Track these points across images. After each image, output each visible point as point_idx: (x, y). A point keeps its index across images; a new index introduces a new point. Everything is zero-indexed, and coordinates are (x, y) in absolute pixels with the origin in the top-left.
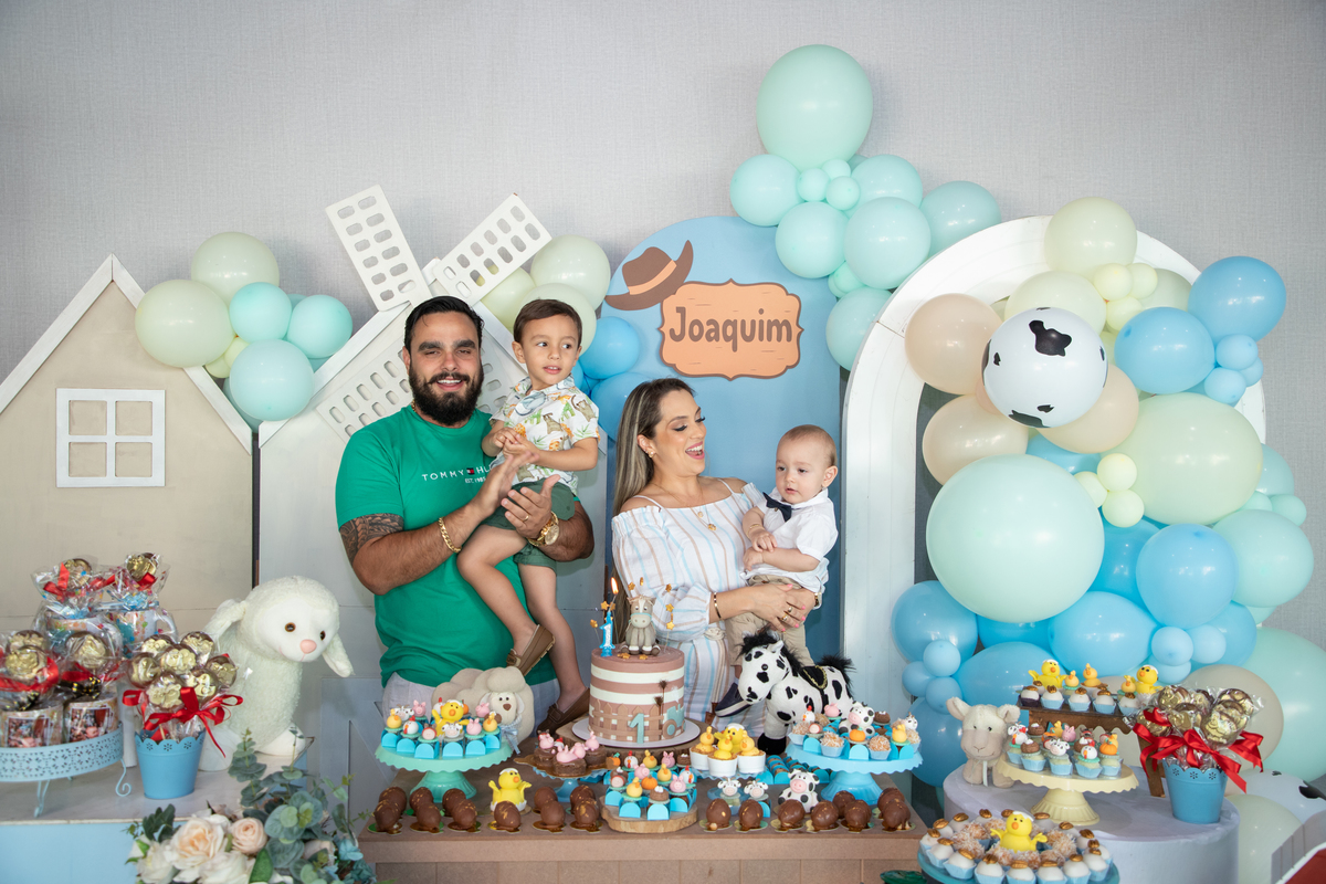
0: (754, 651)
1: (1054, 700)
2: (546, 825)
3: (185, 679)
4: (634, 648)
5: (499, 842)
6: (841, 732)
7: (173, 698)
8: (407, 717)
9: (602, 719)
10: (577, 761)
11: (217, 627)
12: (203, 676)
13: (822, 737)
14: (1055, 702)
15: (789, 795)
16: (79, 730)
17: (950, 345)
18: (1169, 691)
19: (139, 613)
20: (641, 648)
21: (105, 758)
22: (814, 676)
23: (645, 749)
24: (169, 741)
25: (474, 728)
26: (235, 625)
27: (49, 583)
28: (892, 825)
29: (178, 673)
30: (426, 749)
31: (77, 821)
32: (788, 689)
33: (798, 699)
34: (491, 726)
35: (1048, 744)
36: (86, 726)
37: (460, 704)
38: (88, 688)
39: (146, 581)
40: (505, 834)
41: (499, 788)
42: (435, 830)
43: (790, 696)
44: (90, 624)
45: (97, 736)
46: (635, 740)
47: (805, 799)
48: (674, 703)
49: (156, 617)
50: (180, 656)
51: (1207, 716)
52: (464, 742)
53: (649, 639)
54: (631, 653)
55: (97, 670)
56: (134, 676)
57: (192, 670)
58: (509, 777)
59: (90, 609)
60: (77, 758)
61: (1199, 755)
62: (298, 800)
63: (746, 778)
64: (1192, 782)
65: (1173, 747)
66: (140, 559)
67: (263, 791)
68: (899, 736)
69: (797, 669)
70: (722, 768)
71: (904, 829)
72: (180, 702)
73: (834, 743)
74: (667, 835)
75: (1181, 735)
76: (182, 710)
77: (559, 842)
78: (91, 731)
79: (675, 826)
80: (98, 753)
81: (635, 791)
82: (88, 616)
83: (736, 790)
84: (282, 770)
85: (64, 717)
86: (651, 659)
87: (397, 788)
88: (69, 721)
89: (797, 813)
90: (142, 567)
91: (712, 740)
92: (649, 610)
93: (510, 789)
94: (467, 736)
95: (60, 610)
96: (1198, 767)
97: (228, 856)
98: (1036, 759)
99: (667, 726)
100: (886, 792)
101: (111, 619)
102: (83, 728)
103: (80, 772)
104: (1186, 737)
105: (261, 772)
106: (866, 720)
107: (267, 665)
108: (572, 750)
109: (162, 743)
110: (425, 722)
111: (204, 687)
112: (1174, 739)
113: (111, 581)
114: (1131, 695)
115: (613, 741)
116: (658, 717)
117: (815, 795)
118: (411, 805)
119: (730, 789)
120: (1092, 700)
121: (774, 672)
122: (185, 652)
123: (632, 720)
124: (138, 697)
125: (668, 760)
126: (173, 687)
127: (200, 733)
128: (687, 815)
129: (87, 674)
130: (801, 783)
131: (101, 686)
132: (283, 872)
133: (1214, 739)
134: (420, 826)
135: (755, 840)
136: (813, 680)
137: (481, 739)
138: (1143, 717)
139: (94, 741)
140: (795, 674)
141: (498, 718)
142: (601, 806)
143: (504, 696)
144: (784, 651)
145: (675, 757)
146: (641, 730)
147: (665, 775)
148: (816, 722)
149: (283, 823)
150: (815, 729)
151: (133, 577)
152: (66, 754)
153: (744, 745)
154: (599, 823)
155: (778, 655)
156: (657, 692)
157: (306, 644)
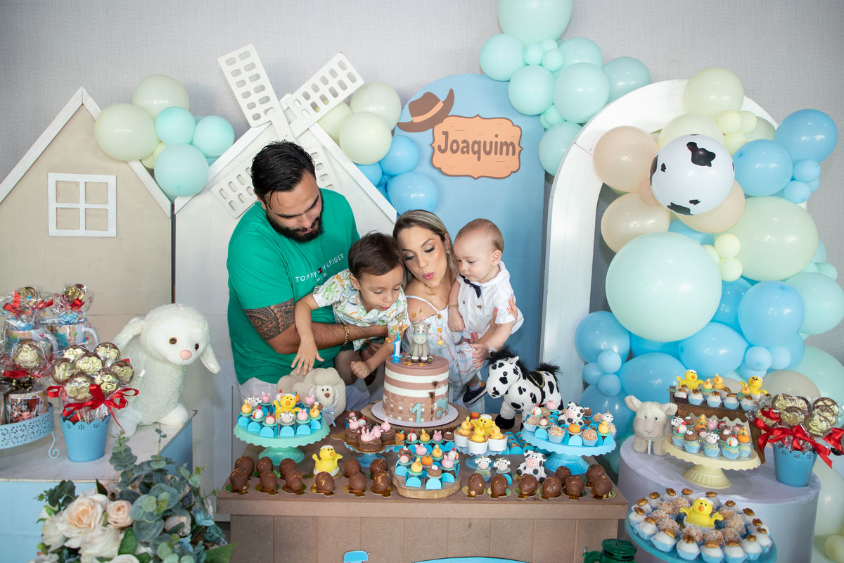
0: (498, 362)
1: (697, 399)
2: (352, 489)
3: (94, 379)
4: (415, 358)
5: (319, 503)
6: (560, 423)
7: (85, 392)
8: (256, 404)
9: (392, 406)
10: (374, 441)
11: (123, 339)
12: (107, 376)
13: (549, 428)
14: (698, 400)
15: (525, 468)
16: (16, 414)
17: (624, 159)
18: (781, 398)
19: (71, 326)
20: (420, 358)
21: (36, 434)
22: (536, 379)
23: (422, 428)
24: (83, 423)
25: (303, 416)
26: (137, 337)
27: (7, 304)
28: (600, 495)
29: (89, 374)
30: (268, 431)
31: (15, 480)
32: (520, 388)
33: (526, 395)
34: (315, 414)
35: (703, 434)
36: (22, 411)
37: (293, 397)
38: (24, 383)
39: (76, 304)
40: (323, 497)
41: (320, 458)
42: (273, 492)
43: (521, 393)
44: (34, 334)
45: (30, 418)
46: (415, 420)
47: (536, 472)
48: (442, 396)
49: (83, 330)
50: (91, 362)
51: (809, 416)
52: (295, 426)
53: (425, 353)
54: (413, 361)
55: (32, 370)
56: (57, 375)
57: (99, 372)
58: (326, 451)
59: (36, 323)
60: (13, 435)
61: (801, 442)
62: (157, 491)
63: (494, 455)
64: (796, 460)
65: (782, 436)
66: (73, 288)
67: (136, 475)
68: (604, 429)
69: (526, 375)
70: (477, 448)
71: (607, 497)
72: (89, 395)
73: (558, 433)
74: (440, 500)
75: (789, 428)
76: (92, 400)
77: (362, 504)
78: (25, 414)
79: (445, 494)
80: (31, 430)
81: (417, 468)
82: (34, 328)
83: (488, 464)
84: (151, 459)
85: (5, 404)
86: (427, 366)
87: (247, 457)
88: (9, 407)
89: (533, 485)
90: (74, 294)
91: (469, 427)
92: (426, 332)
93: (327, 462)
94: (297, 421)
95: (14, 323)
96: (800, 450)
97: (104, 530)
98: (695, 445)
99: (437, 411)
100: (592, 467)
101: (52, 330)
102: (20, 413)
103: (16, 444)
104: (794, 430)
105: (132, 463)
106: (579, 415)
107: (159, 365)
108: (372, 433)
109: (78, 424)
110: (270, 409)
111: (107, 383)
112: (784, 431)
113: (51, 303)
114: (749, 397)
115: (399, 422)
116: (431, 406)
117: (543, 468)
118: (257, 469)
119: (483, 464)
120: (722, 399)
121: (511, 377)
122: (94, 359)
123: (413, 407)
124: (58, 392)
125: (437, 437)
126: (84, 384)
127: (105, 417)
128: (454, 485)
129: (24, 372)
130: (534, 461)
131: (34, 383)
132: (147, 544)
133: (814, 433)
134: (262, 489)
135: (503, 505)
136: (536, 382)
137: (307, 424)
138: (759, 414)
139: (27, 422)
140: (524, 378)
141: (320, 407)
142: (392, 476)
143: (325, 388)
144: (518, 363)
145: (442, 434)
146: (419, 414)
147: (437, 452)
148: (544, 417)
149: (145, 509)
150: (544, 422)
151: (68, 301)
152: (5, 432)
153: (493, 432)
154: (390, 490)
155: (514, 366)
156: (431, 389)
157: (185, 353)
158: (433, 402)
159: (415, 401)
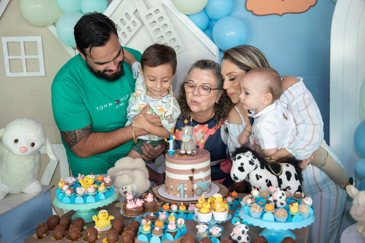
0: (238, 155)
15: (233, 235)
20: (186, 152)
22: (274, 169)
23: (182, 202)
32: (257, 175)
33: (262, 180)
41: (98, 219)
43: (258, 179)
46: (180, 196)
47: (239, 238)
58: (101, 214)
93: (102, 220)
106: (281, 197)
116: (192, 186)
117: (247, 236)
121: (248, 167)
123: (178, 187)
130: (237, 230)
136: (273, 171)
146: (182, 191)
155: (250, 159)
156: (190, 174)
157: (23, 149)
158: (193, 183)
159: (180, 182)
